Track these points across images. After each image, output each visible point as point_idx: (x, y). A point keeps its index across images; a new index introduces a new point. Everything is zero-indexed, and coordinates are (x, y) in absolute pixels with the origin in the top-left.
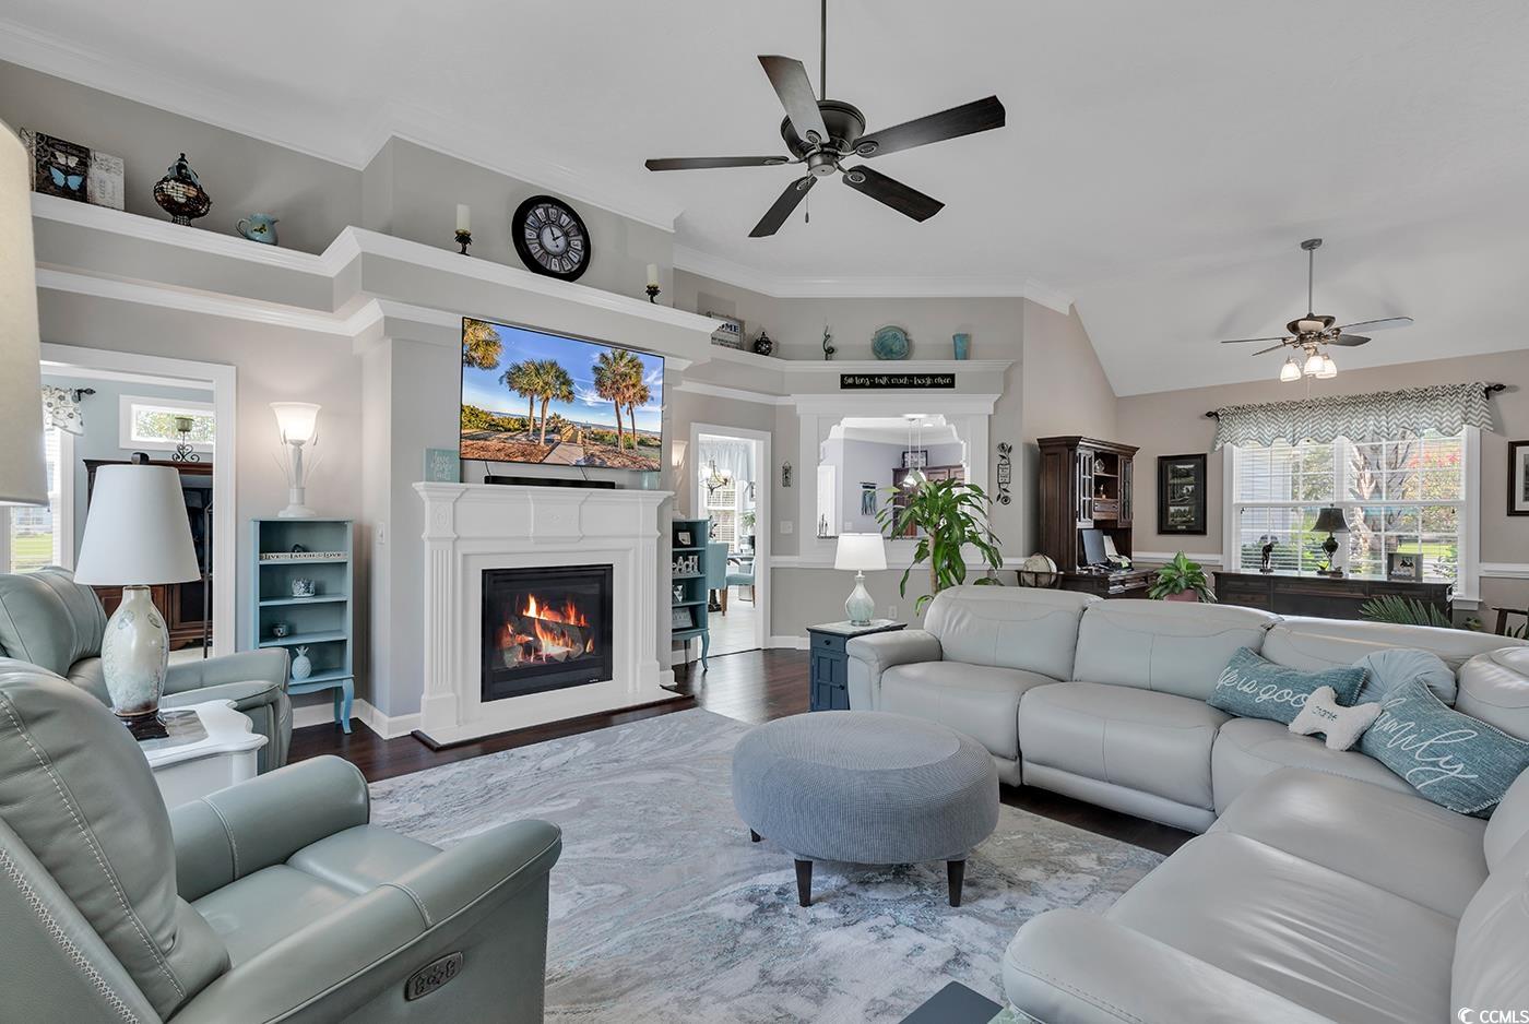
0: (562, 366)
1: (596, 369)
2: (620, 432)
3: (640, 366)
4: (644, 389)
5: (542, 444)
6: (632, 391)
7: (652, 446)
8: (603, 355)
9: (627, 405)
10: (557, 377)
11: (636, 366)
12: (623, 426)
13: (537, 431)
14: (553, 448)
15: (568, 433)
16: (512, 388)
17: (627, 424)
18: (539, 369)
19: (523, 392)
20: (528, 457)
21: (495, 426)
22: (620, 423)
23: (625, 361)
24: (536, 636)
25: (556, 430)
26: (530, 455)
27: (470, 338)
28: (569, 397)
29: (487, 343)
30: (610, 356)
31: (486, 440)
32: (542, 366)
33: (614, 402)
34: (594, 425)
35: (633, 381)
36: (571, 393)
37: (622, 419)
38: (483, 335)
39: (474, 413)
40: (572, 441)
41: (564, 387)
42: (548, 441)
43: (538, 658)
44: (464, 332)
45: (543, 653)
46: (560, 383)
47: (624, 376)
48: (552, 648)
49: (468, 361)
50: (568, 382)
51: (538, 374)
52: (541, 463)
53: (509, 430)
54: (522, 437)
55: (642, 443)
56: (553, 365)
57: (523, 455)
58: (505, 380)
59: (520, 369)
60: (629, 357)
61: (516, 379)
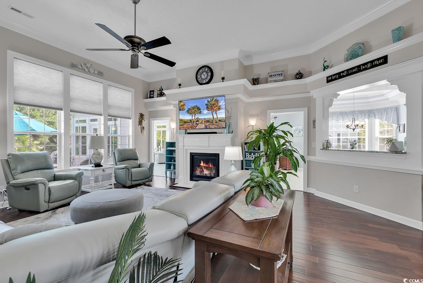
0: (198, 106)
1: (206, 105)
2: (213, 119)
3: (218, 100)
4: (220, 106)
5: (195, 125)
6: (216, 108)
7: (223, 121)
8: (208, 101)
9: (215, 112)
10: (197, 109)
11: (217, 101)
12: (214, 117)
13: (194, 122)
14: (197, 125)
15: (200, 121)
16: (188, 113)
17: (215, 116)
18: (193, 108)
19: (190, 114)
20: (192, 128)
21: (185, 122)
22: (213, 116)
23: (214, 101)
24: (203, 169)
25: (198, 121)
26: (192, 127)
27: (180, 105)
28: (200, 113)
29: (183, 105)
30: (210, 100)
31: (184, 125)
32: (194, 107)
33: (211, 111)
34: (207, 118)
35: (216, 105)
36: (201, 112)
37: (214, 115)
38: (182, 104)
39: (181, 120)
40: (202, 123)
41: (199, 111)
42: (196, 124)
43: (203, 174)
44: (179, 104)
45: (204, 173)
46: (198, 110)
47: (213, 104)
48: (206, 172)
49: (180, 110)
50: (200, 109)
51: (193, 109)
52: (195, 129)
53: (188, 123)
54: (190, 124)
55: (220, 121)
56: (196, 106)
57: (191, 128)
58: (187, 112)
59: (189, 109)
60: (215, 99)
61: (189, 112)
